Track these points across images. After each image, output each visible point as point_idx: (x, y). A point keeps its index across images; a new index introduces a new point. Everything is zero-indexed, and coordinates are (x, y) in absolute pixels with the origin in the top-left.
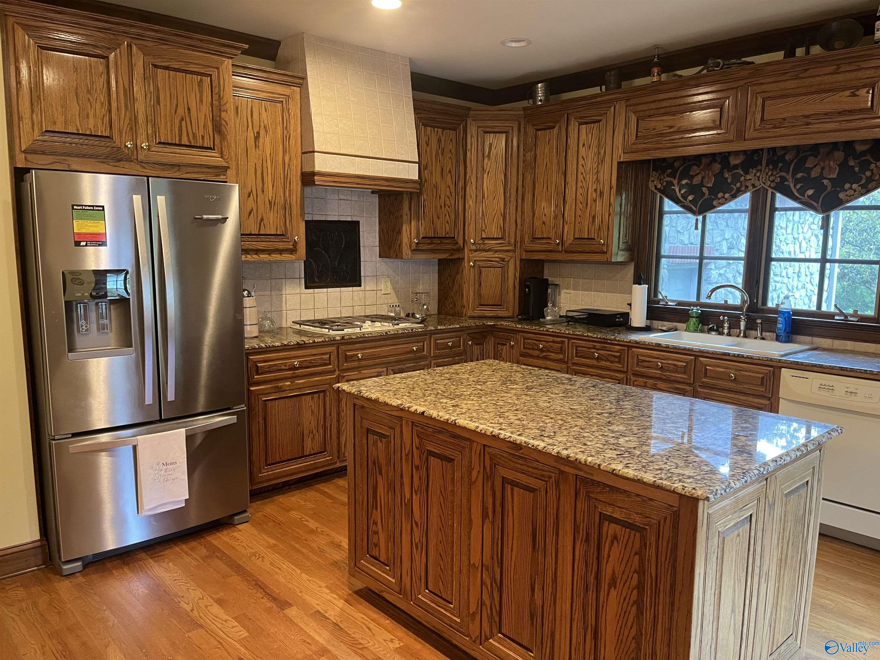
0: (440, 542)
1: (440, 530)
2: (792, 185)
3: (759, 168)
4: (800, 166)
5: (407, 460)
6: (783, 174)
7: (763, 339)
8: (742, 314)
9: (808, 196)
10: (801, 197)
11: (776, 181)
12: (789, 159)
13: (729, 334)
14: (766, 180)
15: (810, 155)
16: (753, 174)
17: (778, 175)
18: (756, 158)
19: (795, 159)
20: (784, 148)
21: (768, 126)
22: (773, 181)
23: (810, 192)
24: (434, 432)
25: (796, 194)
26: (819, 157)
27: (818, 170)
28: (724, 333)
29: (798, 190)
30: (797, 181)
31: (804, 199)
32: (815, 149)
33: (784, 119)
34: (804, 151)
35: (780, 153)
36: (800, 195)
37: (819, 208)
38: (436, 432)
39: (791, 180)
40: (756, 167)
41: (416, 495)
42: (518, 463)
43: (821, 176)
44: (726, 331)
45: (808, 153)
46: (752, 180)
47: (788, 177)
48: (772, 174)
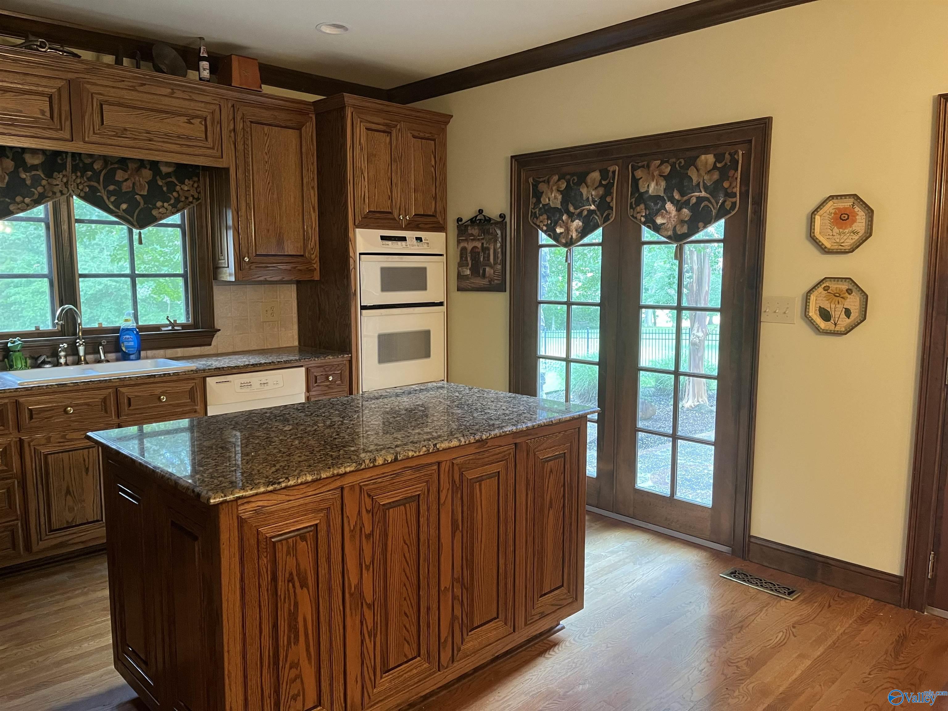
0: (405, 599)
1: (405, 585)
2: (105, 198)
3: (64, 173)
4: (110, 179)
5: (353, 537)
6: (95, 184)
7: (108, 361)
8: (79, 338)
9: (123, 210)
10: (117, 211)
11: (84, 190)
12: (98, 169)
13: (66, 364)
14: (74, 188)
15: (118, 168)
16: (60, 179)
17: (85, 184)
18: (60, 161)
19: (103, 169)
20: (91, 156)
21: (110, 133)
22: (82, 190)
23: (124, 206)
24: (393, 479)
25: (111, 207)
26: (129, 172)
27: (129, 183)
28: (61, 363)
29: (112, 203)
30: (110, 194)
31: (121, 213)
32: (123, 162)
33: (125, 130)
34: (112, 164)
35: (88, 161)
36: (115, 207)
37: (135, 223)
38: (395, 477)
39: (103, 191)
40: (62, 172)
41: (368, 570)
42: (485, 458)
43: (134, 192)
44: (62, 361)
45: (116, 166)
46: (60, 186)
47: (99, 188)
48: (81, 183)
